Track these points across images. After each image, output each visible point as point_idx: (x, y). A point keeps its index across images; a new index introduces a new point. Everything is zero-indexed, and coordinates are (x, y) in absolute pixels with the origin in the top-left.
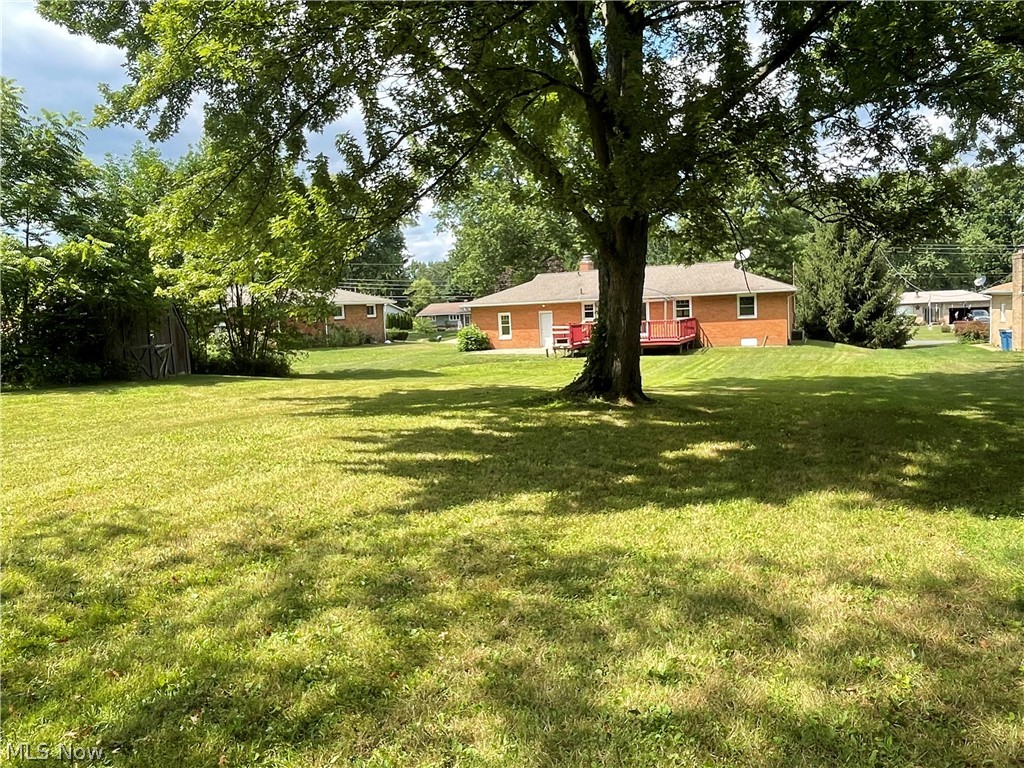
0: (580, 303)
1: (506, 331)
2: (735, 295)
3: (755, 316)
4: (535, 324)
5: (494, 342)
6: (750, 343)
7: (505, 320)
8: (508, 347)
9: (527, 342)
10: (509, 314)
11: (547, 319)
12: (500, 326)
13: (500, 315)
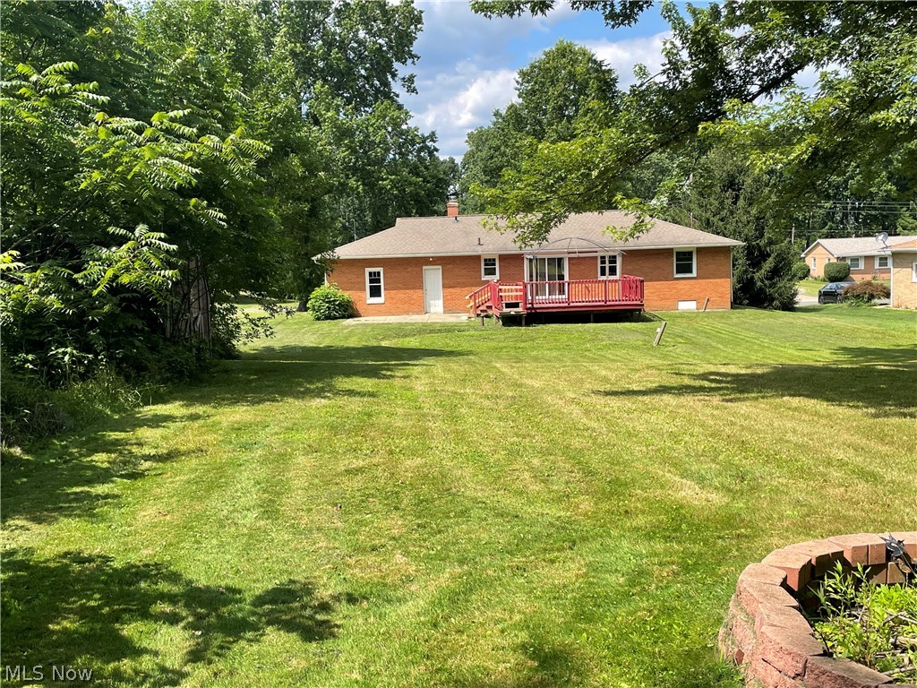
0: (478, 258)
1: (375, 292)
2: (672, 249)
3: (694, 274)
4: (418, 284)
5: (359, 307)
6: (687, 306)
7: (375, 278)
8: (379, 313)
9: (406, 307)
10: (381, 270)
11: (433, 277)
12: (368, 285)
13: (368, 270)
